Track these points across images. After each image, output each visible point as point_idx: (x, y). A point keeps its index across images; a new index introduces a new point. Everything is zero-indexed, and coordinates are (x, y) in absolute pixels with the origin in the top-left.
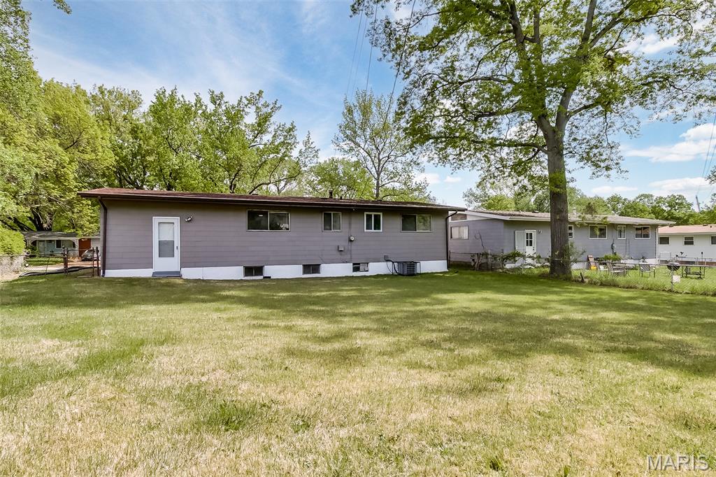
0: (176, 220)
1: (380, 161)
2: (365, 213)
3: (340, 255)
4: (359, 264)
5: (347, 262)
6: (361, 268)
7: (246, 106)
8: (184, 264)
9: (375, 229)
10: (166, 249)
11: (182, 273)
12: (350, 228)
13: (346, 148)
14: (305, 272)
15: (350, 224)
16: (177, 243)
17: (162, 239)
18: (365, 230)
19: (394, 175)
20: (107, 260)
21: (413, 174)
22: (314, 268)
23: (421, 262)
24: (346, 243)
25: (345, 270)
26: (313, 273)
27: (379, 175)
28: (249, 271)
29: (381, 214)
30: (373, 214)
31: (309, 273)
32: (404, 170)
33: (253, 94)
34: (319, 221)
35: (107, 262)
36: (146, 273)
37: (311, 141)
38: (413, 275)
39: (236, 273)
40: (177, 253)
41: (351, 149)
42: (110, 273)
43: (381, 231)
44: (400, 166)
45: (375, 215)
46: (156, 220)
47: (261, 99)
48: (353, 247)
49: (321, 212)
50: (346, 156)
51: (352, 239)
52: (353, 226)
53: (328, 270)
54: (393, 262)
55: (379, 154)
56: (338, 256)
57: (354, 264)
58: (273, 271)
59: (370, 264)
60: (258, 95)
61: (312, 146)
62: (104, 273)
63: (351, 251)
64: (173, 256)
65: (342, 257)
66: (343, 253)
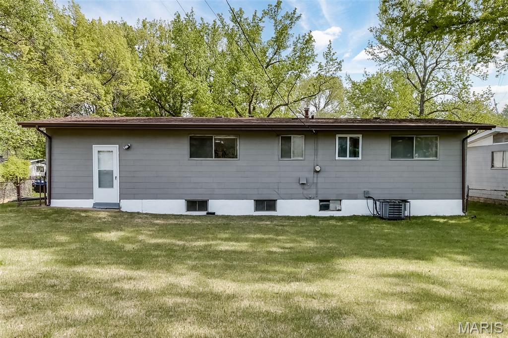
0: (115, 148)
1: (426, 68)
2: (338, 136)
3: (303, 190)
4: (328, 201)
5: (310, 198)
6: (332, 205)
7: (260, 20)
8: (123, 196)
9: (350, 157)
10: (105, 179)
11: (121, 205)
12: (316, 154)
13: (382, 56)
14: (257, 209)
15: (316, 150)
16: (116, 173)
17: (102, 169)
18: (337, 158)
19: (444, 86)
20: (52, 189)
21: (470, 83)
22: (270, 204)
23: (412, 202)
24: (311, 175)
25: (309, 208)
26: (267, 210)
27: (423, 86)
28: (192, 205)
29: (360, 136)
30: (348, 136)
31: (262, 210)
32: (459, 78)
33: (271, 5)
34: (274, 147)
35: (53, 191)
36: (87, 204)
37: (333, 52)
38: (401, 219)
39: (177, 207)
40: (116, 183)
41: (389, 57)
42: (56, 203)
43: (360, 158)
44: (453, 74)
45: (351, 138)
46: (96, 148)
47: (279, 10)
48: (320, 180)
49: (278, 135)
50: (382, 66)
51: (318, 169)
52: (320, 152)
53: (286, 207)
54: (375, 201)
55: (426, 60)
56: (300, 190)
57: (321, 201)
58: (219, 206)
59: (343, 201)
60: (276, 6)
61: (334, 57)
62: (50, 202)
63: (317, 183)
64: (112, 187)
65: (305, 192)
66: (306, 187)
